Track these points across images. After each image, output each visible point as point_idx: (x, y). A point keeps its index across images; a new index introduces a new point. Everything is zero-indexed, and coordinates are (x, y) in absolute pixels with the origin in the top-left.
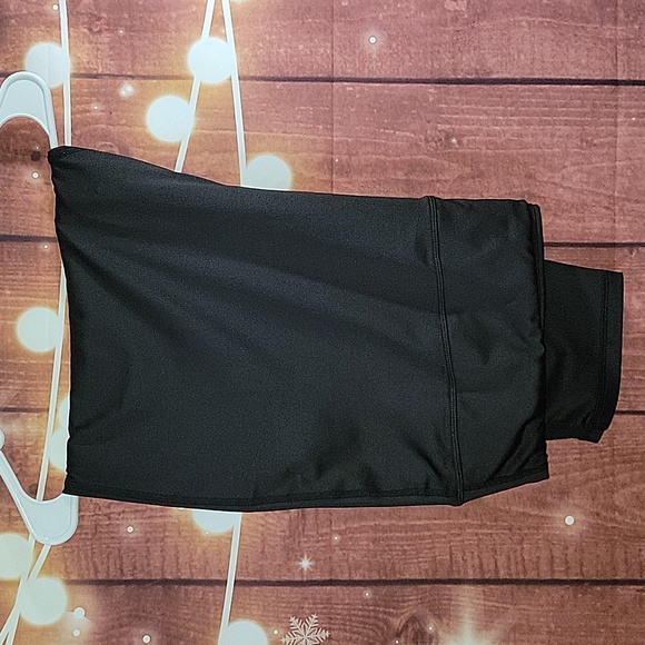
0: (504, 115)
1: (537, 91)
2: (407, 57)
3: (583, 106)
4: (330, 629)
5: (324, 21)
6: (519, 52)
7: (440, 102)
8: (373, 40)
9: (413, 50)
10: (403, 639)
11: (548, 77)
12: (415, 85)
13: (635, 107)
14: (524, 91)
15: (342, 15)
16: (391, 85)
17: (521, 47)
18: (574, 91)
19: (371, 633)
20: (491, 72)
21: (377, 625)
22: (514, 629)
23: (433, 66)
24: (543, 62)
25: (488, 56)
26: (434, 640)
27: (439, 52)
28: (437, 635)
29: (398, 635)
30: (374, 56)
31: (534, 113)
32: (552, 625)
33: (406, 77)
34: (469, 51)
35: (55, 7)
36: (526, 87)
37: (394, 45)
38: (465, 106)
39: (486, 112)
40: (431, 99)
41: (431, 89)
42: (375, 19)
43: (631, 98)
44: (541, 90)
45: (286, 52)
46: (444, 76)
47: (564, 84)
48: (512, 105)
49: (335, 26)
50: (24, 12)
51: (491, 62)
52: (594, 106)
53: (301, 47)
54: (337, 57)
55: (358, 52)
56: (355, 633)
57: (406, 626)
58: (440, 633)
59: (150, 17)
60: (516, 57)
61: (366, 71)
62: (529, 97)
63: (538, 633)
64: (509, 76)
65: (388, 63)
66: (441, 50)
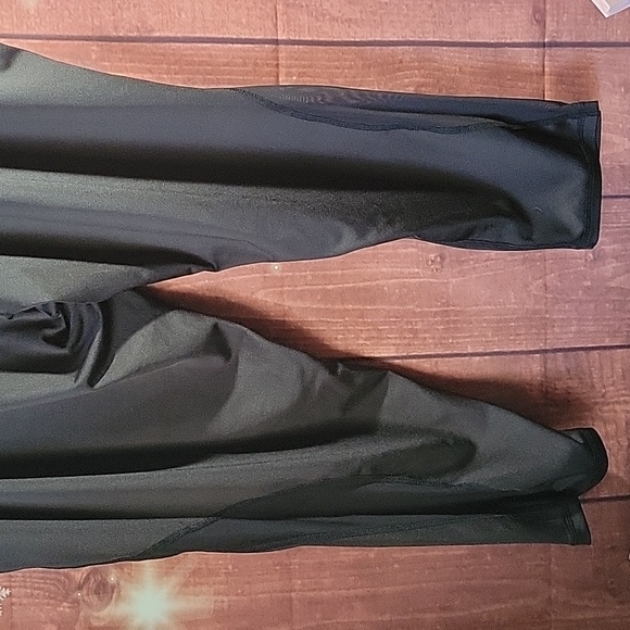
0: (168, 72)
1: (199, 49)
2: (66, 13)
3: (245, 64)
4: (10, 587)
6: (180, 10)
7: (103, 60)
9: (72, 6)
10: (85, 592)
13: (296, 66)
14: (187, 49)
16: (51, 42)
17: (181, 5)
18: (236, 50)
19: (53, 588)
20: (152, 31)
21: (59, 581)
22: (194, 573)
23: (93, 23)
24: (204, 20)
25: (148, 14)
26: (116, 590)
27: (98, 9)
28: (118, 584)
29: (80, 588)
30: (32, 12)
31: (198, 72)
32: (230, 567)
33: (66, 33)
34: (129, 9)
36: (188, 45)
39: (150, 71)
40: (93, 57)
41: (94, 46)
43: (291, 58)
44: (204, 49)
46: (105, 34)
47: (226, 43)
48: (175, 63)
51: (152, 21)
52: (256, 65)
55: (14, 7)
56: (35, 589)
57: (87, 578)
58: (122, 582)
60: (177, 15)
61: (25, 28)
62: (191, 55)
63: (218, 575)
64: (171, 35)
65: (47, 19)
66: (100, 6)
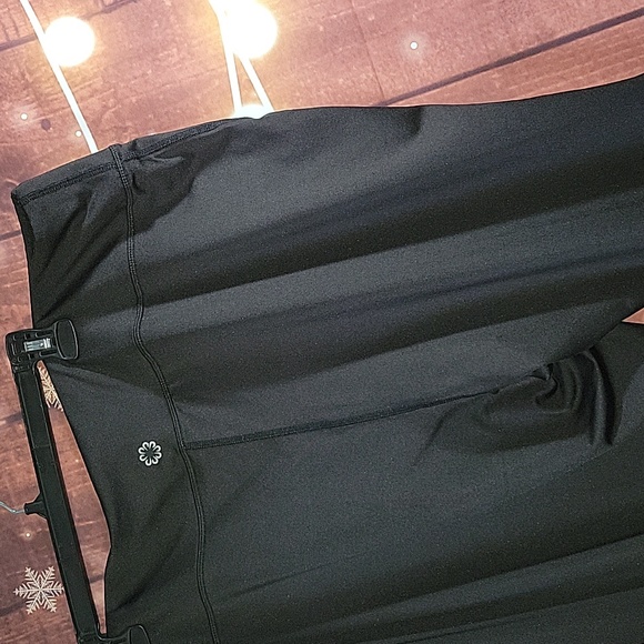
0: (582, 72)
1: (611, 35)
2: (457, 49)
5: (356, 45)
7: (508, 84)
8: (414, 46)
9: (461, 40)
11: (618, 14)
12: (475, 77)
14: (597, 40)
15: (371, 32)
16: (450, 86)
20: (554, 33)
23: (487, 49)
25: (544, 17)
27: (489, 32)
30: (421, 62)
31: (617, 60)
33: (462, 71)
34: (522, 19)
35: (79, 134)
36: (598, 34)
37: (439, 42)
38: (536, 80)
39: (562, 78)
40: (497, 86)
41: (494, 74)
42: (410, 23)
44: (616, 32)
45: (327, 93)
46: (504, 56)
48: (589, 58)
49: (369, 45)
50: (50, 150)
51: (551, 22)
53: (341, 81)
54: (383, 78)
55: (401, 64)
59: (175, 109)
60: (576, 6)
61: (418, 80)
62: (604, 44)
64: (575, 30)
65: (439, 64)
66: (491, 29)
